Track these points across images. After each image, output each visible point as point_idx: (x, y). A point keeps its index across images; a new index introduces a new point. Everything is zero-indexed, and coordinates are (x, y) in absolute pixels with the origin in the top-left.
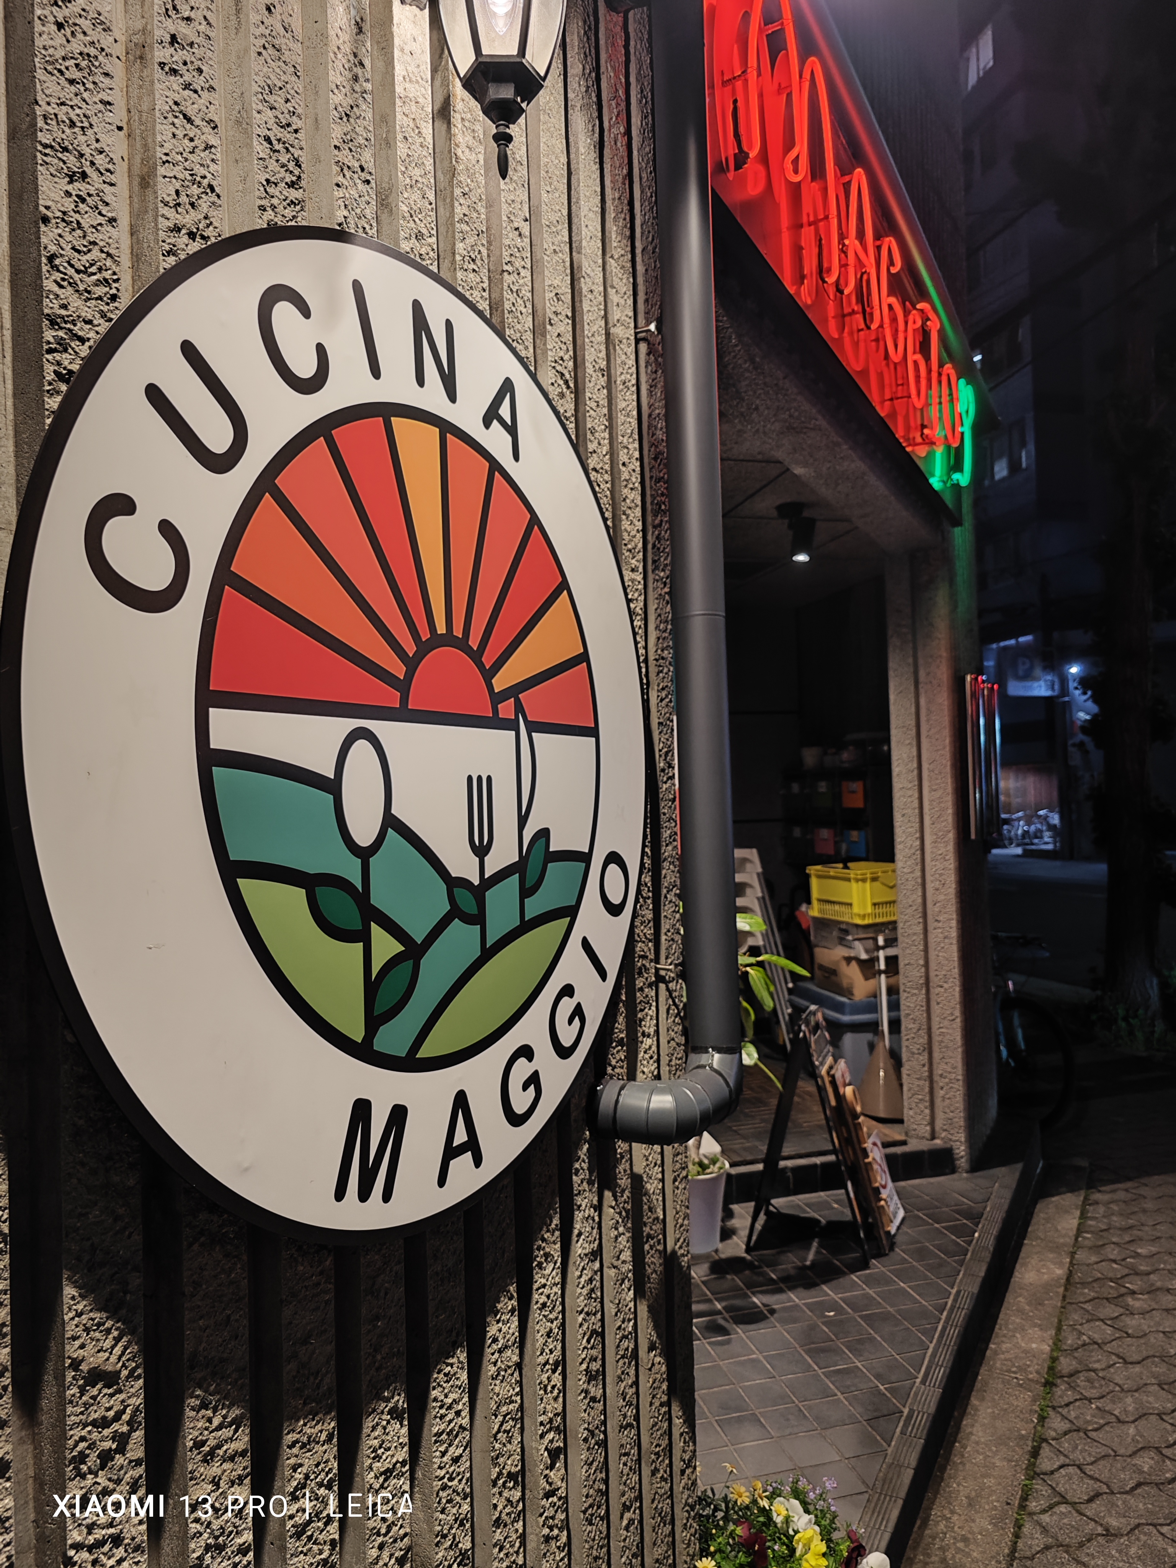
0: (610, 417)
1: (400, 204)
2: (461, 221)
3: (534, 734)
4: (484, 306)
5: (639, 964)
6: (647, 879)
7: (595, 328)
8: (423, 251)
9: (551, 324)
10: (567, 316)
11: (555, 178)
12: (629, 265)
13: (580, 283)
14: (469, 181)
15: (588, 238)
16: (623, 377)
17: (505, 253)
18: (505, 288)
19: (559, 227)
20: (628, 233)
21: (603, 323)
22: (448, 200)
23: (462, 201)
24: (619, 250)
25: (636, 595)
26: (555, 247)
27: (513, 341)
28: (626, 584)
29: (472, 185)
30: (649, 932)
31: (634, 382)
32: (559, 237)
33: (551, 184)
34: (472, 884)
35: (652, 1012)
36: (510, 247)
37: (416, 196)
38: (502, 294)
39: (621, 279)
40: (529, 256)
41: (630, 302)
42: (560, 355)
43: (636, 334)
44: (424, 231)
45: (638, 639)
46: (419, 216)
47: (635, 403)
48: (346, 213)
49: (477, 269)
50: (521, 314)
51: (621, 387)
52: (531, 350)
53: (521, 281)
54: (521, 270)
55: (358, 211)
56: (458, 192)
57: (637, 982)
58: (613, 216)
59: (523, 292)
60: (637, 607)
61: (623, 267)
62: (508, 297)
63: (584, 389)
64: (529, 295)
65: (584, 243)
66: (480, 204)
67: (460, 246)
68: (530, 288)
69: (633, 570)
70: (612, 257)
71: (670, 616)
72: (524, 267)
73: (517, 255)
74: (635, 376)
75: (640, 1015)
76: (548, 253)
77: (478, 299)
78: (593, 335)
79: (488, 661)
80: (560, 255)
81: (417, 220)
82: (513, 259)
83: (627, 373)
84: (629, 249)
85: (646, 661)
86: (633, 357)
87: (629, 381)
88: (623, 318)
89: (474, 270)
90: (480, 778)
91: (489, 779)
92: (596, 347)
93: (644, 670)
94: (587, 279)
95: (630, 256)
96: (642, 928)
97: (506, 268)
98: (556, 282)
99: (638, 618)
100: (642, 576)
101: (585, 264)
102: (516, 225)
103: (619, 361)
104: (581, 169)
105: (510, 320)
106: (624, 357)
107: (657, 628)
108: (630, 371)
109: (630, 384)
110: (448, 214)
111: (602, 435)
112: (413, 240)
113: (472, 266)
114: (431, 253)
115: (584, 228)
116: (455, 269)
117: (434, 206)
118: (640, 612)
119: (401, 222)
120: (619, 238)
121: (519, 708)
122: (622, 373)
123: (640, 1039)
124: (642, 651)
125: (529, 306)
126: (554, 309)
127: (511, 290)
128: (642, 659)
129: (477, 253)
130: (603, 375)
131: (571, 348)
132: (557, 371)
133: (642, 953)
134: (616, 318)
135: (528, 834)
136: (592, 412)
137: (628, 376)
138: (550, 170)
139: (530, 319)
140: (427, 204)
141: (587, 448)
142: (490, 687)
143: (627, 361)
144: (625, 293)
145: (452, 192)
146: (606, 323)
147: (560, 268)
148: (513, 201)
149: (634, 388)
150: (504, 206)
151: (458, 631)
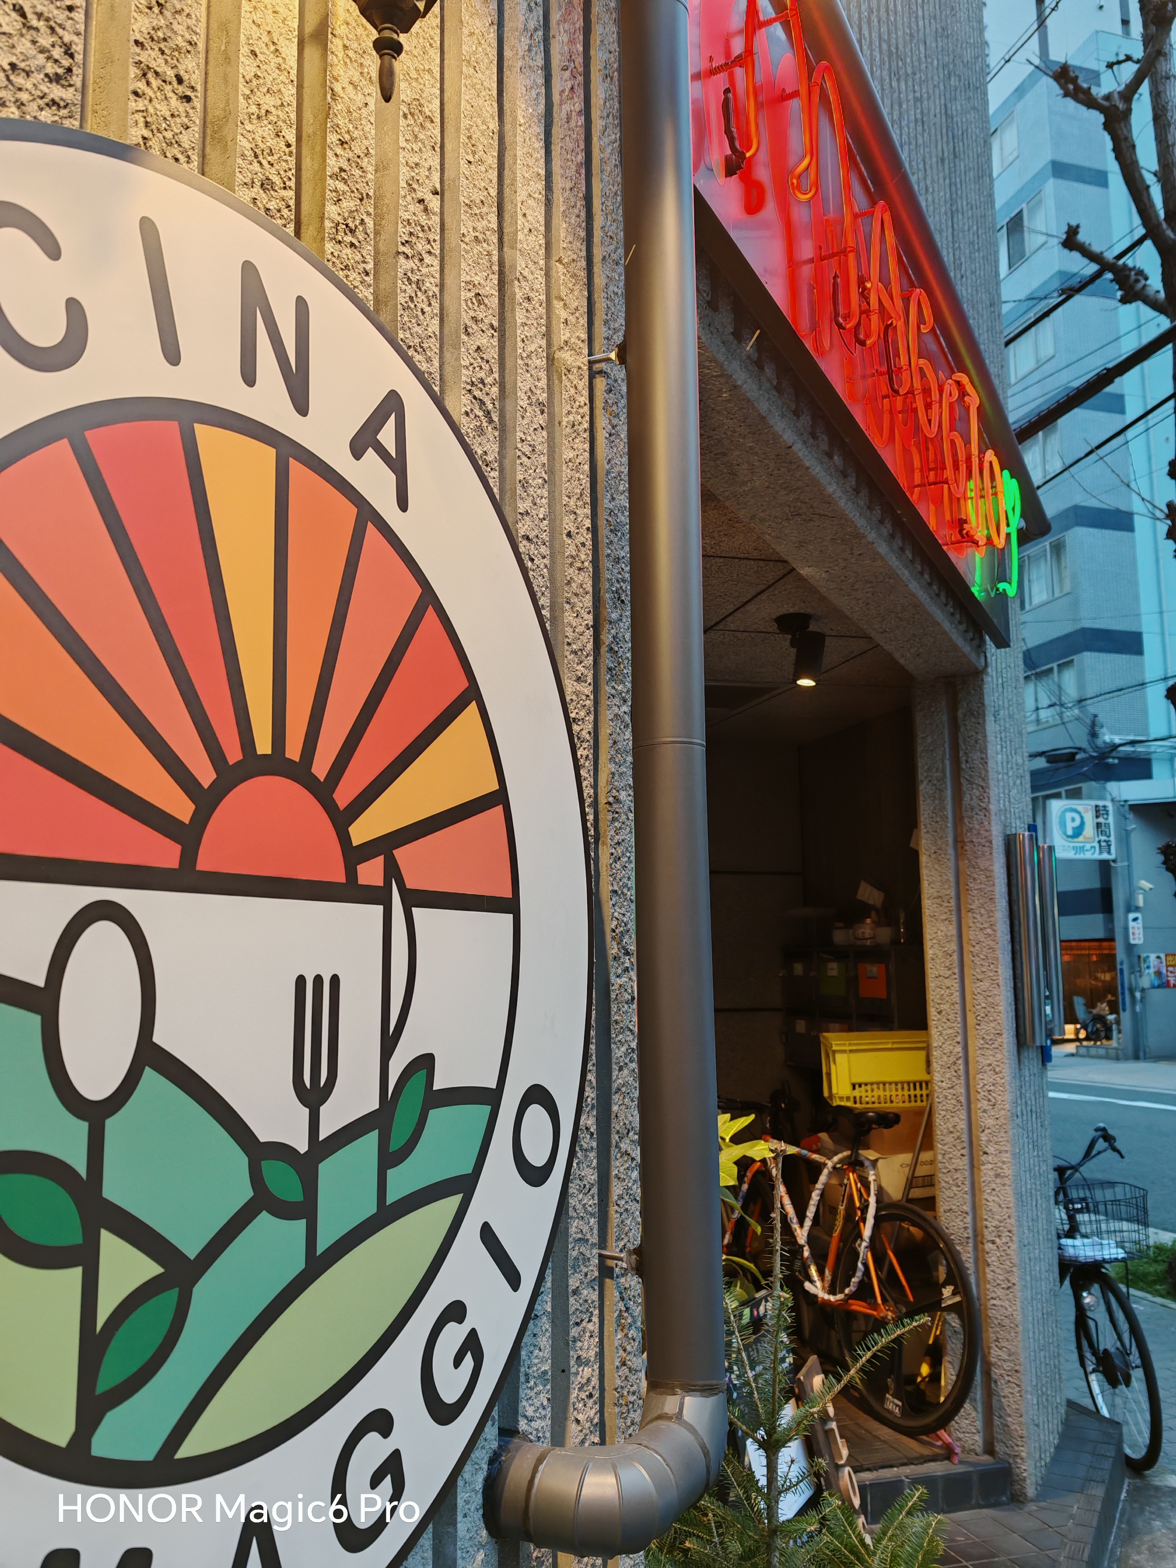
0: (551, 470)
1: (239, 137)
2: (334, 176)
3: (415, 910)
4: (366, 294)
5: (575, 1254)
7: (532, 347)
8: (272, 205)
9: (468, 335)
10: (492, 326)
11: (481, 147)
12: (583, 274)
13: (512, 286)
14: (351, 126)
15: (526, 231)
16: (571, 418)
17: (401, 230)
18: (400, 275)
19: (485, 210)
20: (583, 234)
21: (543, 343)
22: (318, 148)
23: (339, 151)
24: (570, 253)
25: (582, 713)
26: (477, 234)
27: (409, 347)
28: (568, 698)
29: (356, 134)
30: (591, 1201)
31: (586, 425)
32: (485, 223)
33: (474, 153)
34: (296, 1151)
35: (593, 1326)
36: (409, 224)
37: (264, 130)
38: (395, 284)
39: (572, 290)
40: (438, 238)
41: (584, 321)
42: (479, 375)
43: (591, 363)
44: (276, 179)
45: (583, 773)
46: (269, 158)
47: (587, 455)
48: (147, 133)
49: (357, 244)
50: (423, 313)
51: (568, 430)
52: (436, 363)
53: (424, 270)
54: (425, 256)
55: (169, 135)
56: (332, 138)
57: (571, 1282)
58: (562, 209)
59: (428, 284)
60: (584, 729)
61: (574, 276)
62: (404, 287)
63: (515, 427)
64: (437, 290)
65: (520, 236)
66: (366, 160)
67: (332, 210)
68: (438, 281)
69: (578, 679)
70: (560, 261)
71: (631, 743)
72: (429, 252)
73: (420, 235)
74: (587, 418)
75: (574, 1332)
76: (467, 240)
77: (357, 284)
78: (528, 356)
79: (343, 796)
80: (485, 245)
81: (264, 162)
82: (414, 239)
83: (578, 413)
84: (584, 253)
85: (595, 804)
86: (586, 393)
87: (580, 424)
88: (573, 340)
89: (352, 245)
90: (318, 979)
91: (335, 980)
92: (533, 372)
93: (591, 817)
94: (523, 284)
95: (584, 263)
97: (402, 249)
98: (477, 279)
99: (585, 745)
100: (591, 688)
101: (521, 263)
102: (420, 195)
103: (565, 396)
104: (519, 144)
105: (406, 319)
106: (573, 391)
107: (612, 759)
108: (581, 411)
109: (581, 428)
110: (316, 166)
111: (539, 491)
112: (257, 188)
113: (349, 238)
114: (285, 212)
115: (520, 217)
116: (323, 239)
117: (293, 149)
118: (587, 737)
119: (240, 161)
120: (570, 238)
121: (392, 871)
122: (569, 413)
123: (573, 1370)
124: (588, 791)
125: (436, 304)
126: (472, 313)
127: (409, 279)
128: (588, 801)
129: (357, 222)
130: (542, 412)
131: (496, 369)
132: (475, 397)
133: (580, 1236)
134: (563, 338)
135: (397, 1065)
136: (524, 459)
137: (579, 417)
138: (475, 136)
139: (436, 321)
140: (282, 144)
141: (516, 508)
142: (344, 838)
143: (577, 397)
144: (577, 309)
145: (325, 138)
146: (549, 344)
147: (484, 261)
148: (417, 164)
149: (586, 435)
150: (404, 170)
151: (293, 752)
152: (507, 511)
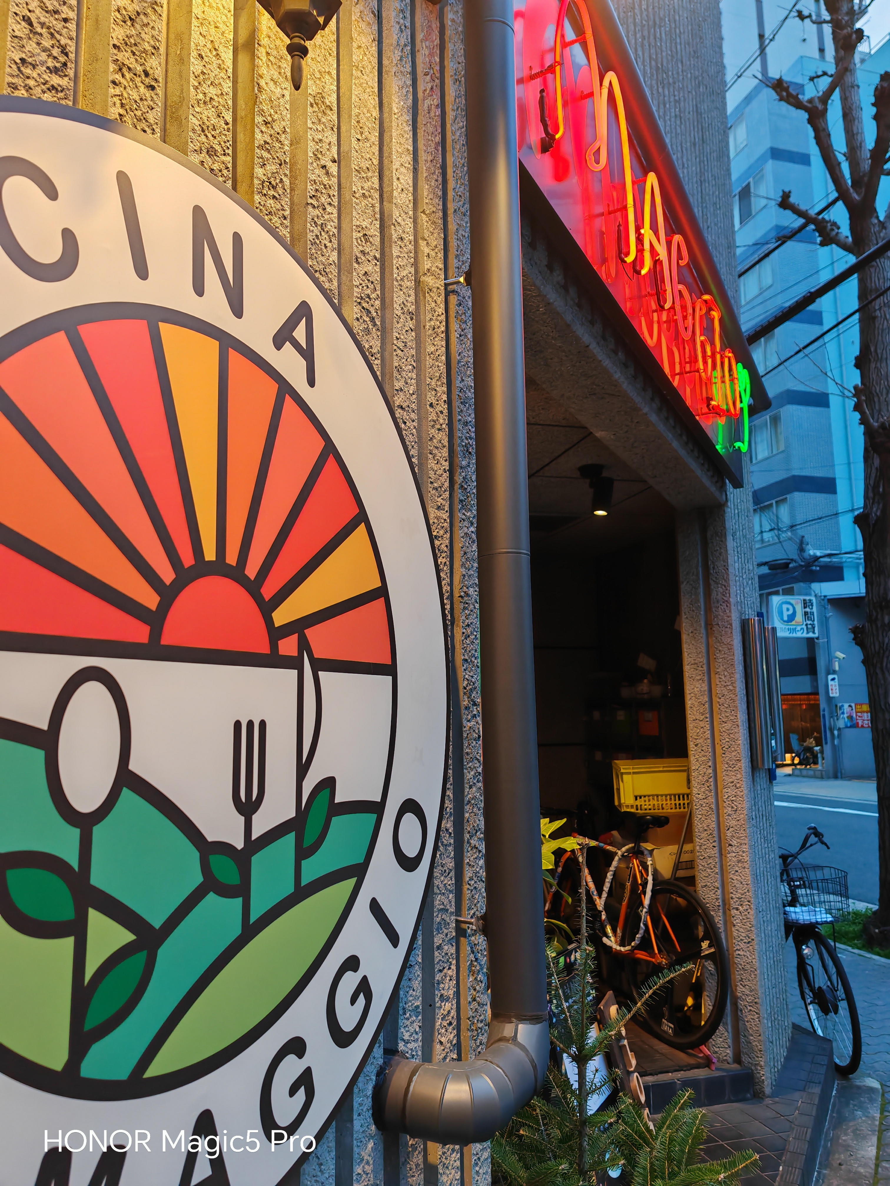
0: (418, 359)
1: (191, 117)
2: (261, 147)
3: (321, 673)
4: (285, 232)
5: (438, 920)
6: (448, 824)
7: (404, 273)
8: (215, 167)
9: (358, 263)
10: (375, 258)
11: (366, 129)
12: (440, 222)
13: (390, 229)
14: (272, 111)
15: (399, 190)
16: (432, 323)
17: (309, 187)
18: (309, 220)
19: (370, 174)
20: (440, 193)
21: (412, 270)
22: (248, 127)
23: (264, 129)
24: (430, 206)
25: (442, 532)
26: (364, 192)
27: (316, 271)
28: (431, 522)
29: (276, 117)
30: (450, 882)
31: (443, 329)
32: (370, 183)
33: (362, 133)
34: (234, 848)
35: (452, 972)
36: (315, 183)
37: (209, 112)
38: (305, 226)
39: (432, 233)
40: (336, 194)
41: (441, 255)
42: (366, 292)
43: (446, 285)
44: (218, 148)
45: (442, 575)
46: (213, 133)
47: (444, 349)
48: (122, 112)
49: (278, 196)
50: (326, 247)
51: (430, 332)
52: (335, 283)
53: (327, 217)
54: (327, 206)
55: (139, 113)
56: (259, 119)
57: (435, 940)
58: (425, 175)
59: (329, 227)
60: (443, 544)
61: (434, 223)
62: (312, 228)
63: (392, 329)
64: (335, 231)
65: (395, 193)
66: (284, 136)
67: (259, 172)
68: (336, 224)
69: (439, 508)
70: (423, 212)
71: (476, 554)
72: (330, 204)
73: (323, 191)
74: (444, 323)
75: (438, 977)
76: (357, 195)
77: (278, 225)
78: (401, 279)
79: (268, 591)
80: (370, 199)
81: (209, 135)
82: (319, 194)
83: (437, 320)
84: (441, 207)
85: (451, 597)
86: (443, 306)
87: (439, 327)
88: (433, 269)
89: (274, 197)
90: (250, 724)
91: (263, 724)
92: (405, 291)
93: (448, 607)
94: (398, 228)
95: (441, 214)
96: (442, 878)
97: (310, 201)
98: (364, 224)
99: (444, 555)
100: (448, 514)
101: (396, 213)
102: (323, 162)
103: (428, 308)
104: (394, 128)
105: (314, 251)
106: (433, 304)
107: (463, 565)
108: (439, 318)
109: (439, 331)
110: (247, 140)
111: (410, 374)
112: (204, 154)
113: (272, 192)
114: (225, 172)
115: (395, 180)
116: (253, 192)
117: (230, 126)
118: (445, 549)
119: (191, 134)
120: (431, 196)
121: (304, 645)
122: (431, 320)
123: (438, 1005)
124: (446, 588)
125: (335, 241)
126: (361, 248)
127: (315, 223)
128: (446, 595)
129: (278, 181)
130: (412, 319)
131: (378, 287)
132: (363, 308)
133: (442, 907)
134: (426, 267)
135: (309, 785)
136: (399, 351)
137: (438, 323)
138: (362, 121)
139: (335, 253)
140: (222, 123)
141: (393, 386)
142: (269, 621)
143: (436, 308)
144: (436, 247)
145: (253, 119)
146: (416, 271)
147: (370, 211)
148: (321, 140)
149: (443, 335)
150: (311, 144)
151: (232, 559)
152: (387, 388)
